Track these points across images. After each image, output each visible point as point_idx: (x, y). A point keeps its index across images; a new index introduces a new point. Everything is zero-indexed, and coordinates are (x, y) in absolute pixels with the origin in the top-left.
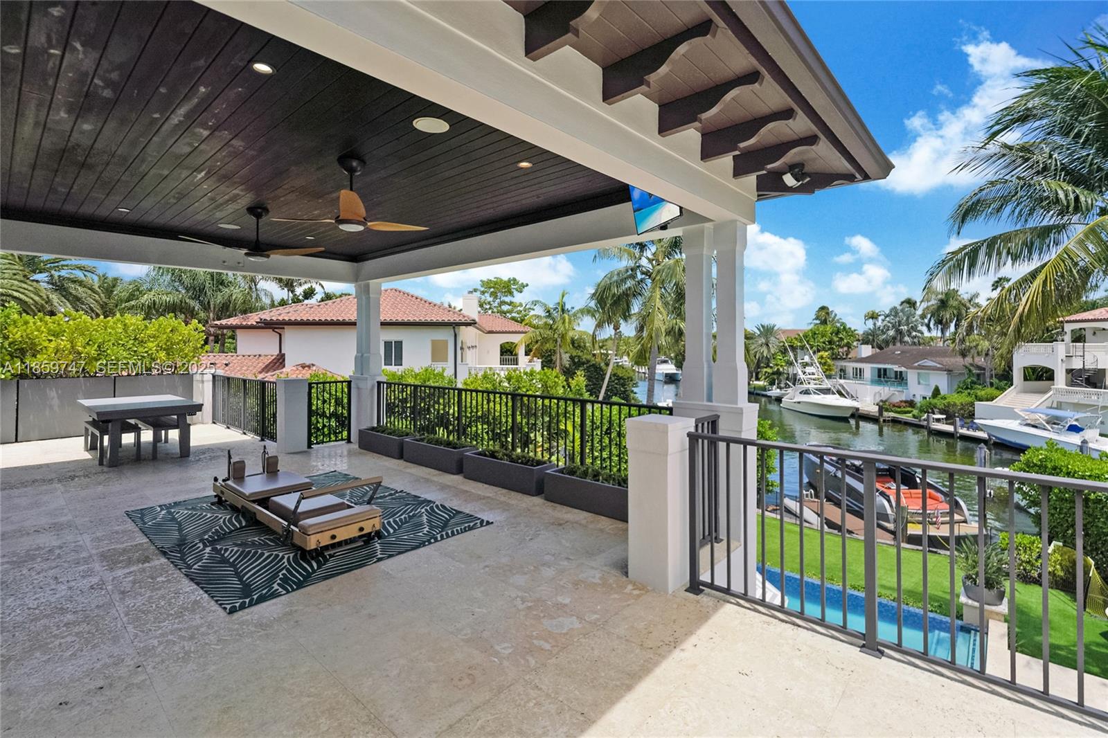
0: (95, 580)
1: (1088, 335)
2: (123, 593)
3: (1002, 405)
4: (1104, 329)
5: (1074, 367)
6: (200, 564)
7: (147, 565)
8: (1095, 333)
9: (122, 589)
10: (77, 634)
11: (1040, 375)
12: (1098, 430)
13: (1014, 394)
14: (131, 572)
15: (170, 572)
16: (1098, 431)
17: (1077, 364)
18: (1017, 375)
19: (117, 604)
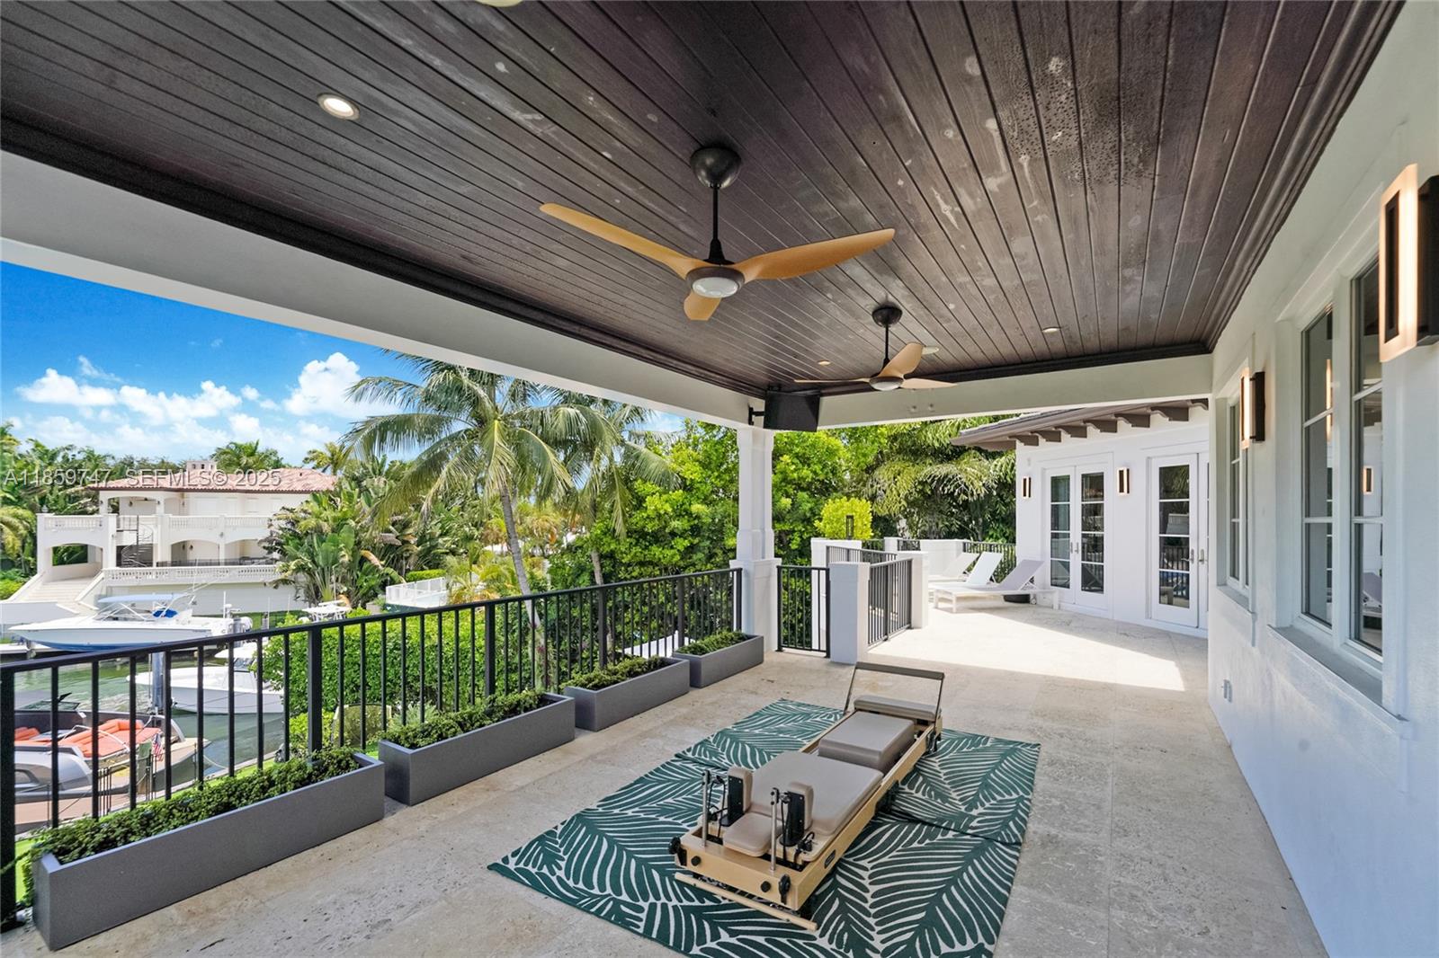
0: (1119, 843)
1: (123, 507)
2: (1099, 808)
3: (22, 601)
4: (146, 499)
5: (124, 544)
6: (1007, 797)
7: (1053, 832)
8: (131, 503)
9: (1097, 812)
10: (1150, 788)
11: (74, 556)
12: (191, 610)
13: (40, 584)
14: (1077, 830)
15: (1041, 805)
16: (190, 612)
17: (129, 540)
18: (44, 559)
19: (1110, 798)
